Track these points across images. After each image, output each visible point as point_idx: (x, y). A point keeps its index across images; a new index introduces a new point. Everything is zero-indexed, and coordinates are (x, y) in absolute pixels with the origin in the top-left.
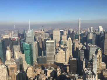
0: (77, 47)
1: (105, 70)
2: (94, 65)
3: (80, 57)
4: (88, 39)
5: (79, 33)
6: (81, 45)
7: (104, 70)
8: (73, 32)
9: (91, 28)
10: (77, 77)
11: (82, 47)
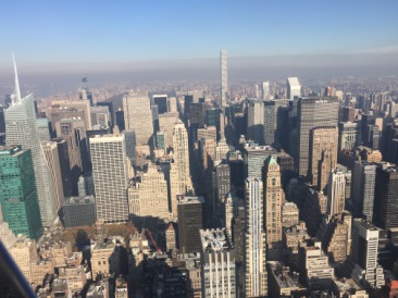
0: (212, 154)
1: (294, 229)
2: (250, 217)
3: (217, 190)
4: (250, 125)
5: (225, 104)
6: (223, 148)
7: (291, 229)
8: (202, 100)
9: (266, 84)
10: (193, 264)
11: (228, 155)
